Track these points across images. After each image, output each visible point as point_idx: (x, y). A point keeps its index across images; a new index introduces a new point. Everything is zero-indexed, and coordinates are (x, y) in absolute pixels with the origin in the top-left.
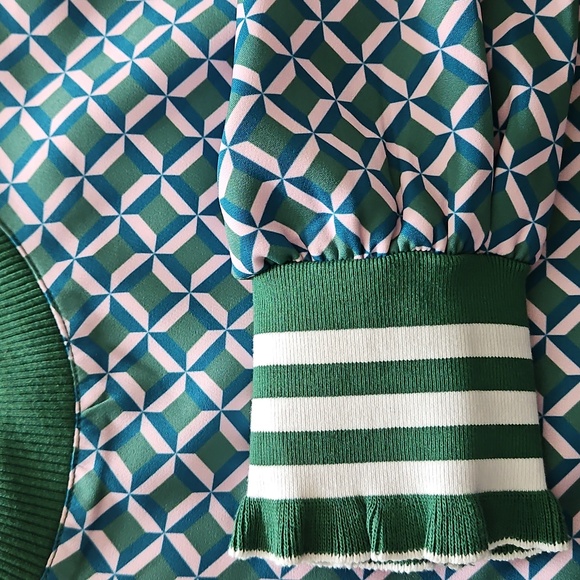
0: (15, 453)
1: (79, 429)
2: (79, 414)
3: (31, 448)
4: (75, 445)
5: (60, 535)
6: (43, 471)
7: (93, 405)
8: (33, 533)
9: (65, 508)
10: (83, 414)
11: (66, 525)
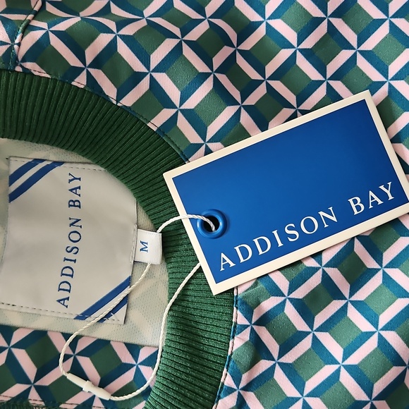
0: (189, 323)
1: (237, 308)
2: (237, 296)
3: (200, 320)
4: (234, 320)
5: (220, 393)
6: (209, 338)
7: (248, 289)
8: (201, 388)
9: (225, 369)
10: (239, 296)
11: (225, 384)
